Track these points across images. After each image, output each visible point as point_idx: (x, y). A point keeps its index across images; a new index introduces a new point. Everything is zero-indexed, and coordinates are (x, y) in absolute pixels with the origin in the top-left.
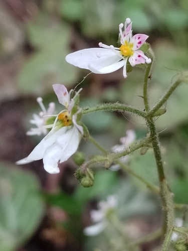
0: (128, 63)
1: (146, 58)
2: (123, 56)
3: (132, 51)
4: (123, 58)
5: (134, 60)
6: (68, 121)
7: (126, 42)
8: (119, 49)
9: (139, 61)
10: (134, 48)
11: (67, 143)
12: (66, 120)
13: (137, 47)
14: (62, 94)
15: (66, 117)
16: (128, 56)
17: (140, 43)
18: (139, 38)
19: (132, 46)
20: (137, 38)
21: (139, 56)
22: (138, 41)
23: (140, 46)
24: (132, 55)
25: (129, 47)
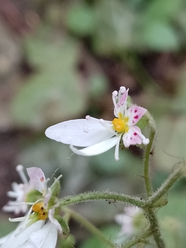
0: (121, 142)
1: (143, 137)
2: (116, 131)
3: (127, 126)
4: (116, 134)
5: (129, 138)
6: (44, 214)
7: (120, 114)
8: (111, 122)
9: (135, 140)
10: (130, 123)
11: (42, 242)
12: (42, 213)
13: (133, 122)
14: (39, 178)
15: (42, 208)
16: (122, 133)
17: (136, 117)
18: (136, 111)
19: (127, 120)
20: (134, 111)
21: (135, 134)
22: (135, 115)
23: (136, 121)
24: (127, 131)
25: (123, 121)
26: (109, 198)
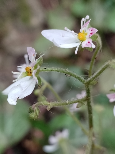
0: (81, 44)
1: (93, 44)
3: (86, 38)
4: (79, 41)
5: (85, 44)
6: (31, 73)
7: (83, 31)
8: (77, 34)
9: (88, 45)
10: (87, 36)
11: (26, 87)
12: (30, 72)
13: (89, 36)
14: (32, 54)
15: (30, 70)
16: (82, 41)
17: (91, 34)
18: (92, 30)
19: (86, 34)
20: (91, 30)
21: (89, 42)
22: (91, 32)
23: (91, 36)
24: (85, 40)
25: (84, 35)
26: (67, 73)
